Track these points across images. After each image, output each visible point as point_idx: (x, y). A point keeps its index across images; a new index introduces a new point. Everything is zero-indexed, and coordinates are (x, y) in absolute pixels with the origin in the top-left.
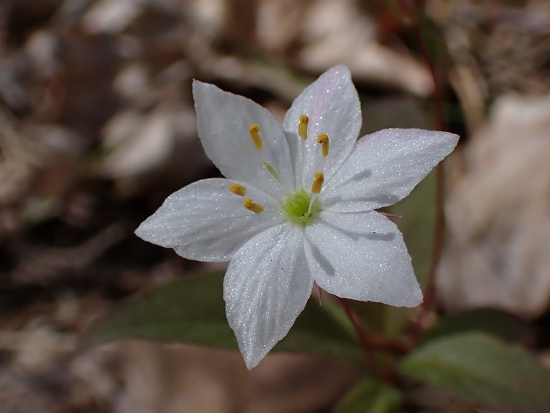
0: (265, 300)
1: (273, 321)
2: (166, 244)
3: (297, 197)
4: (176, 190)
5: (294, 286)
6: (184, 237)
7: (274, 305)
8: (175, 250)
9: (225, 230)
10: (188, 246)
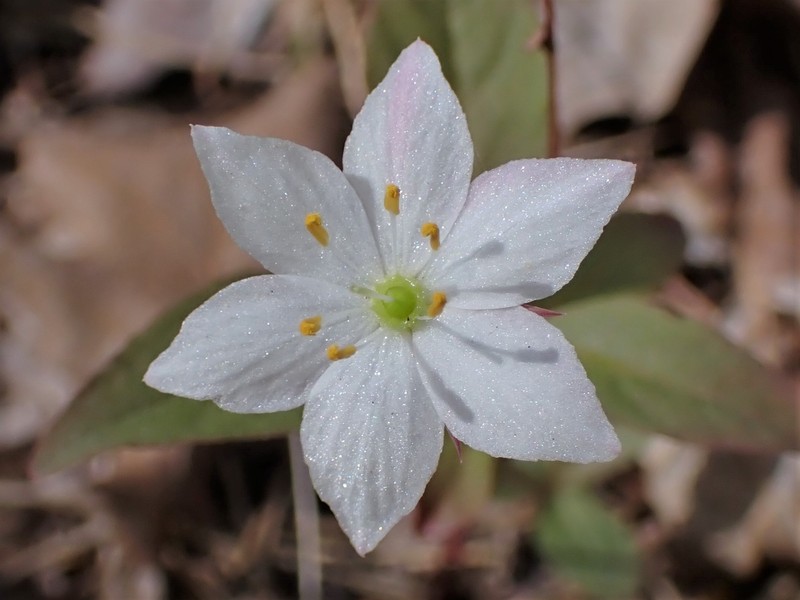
0: (374, 464)
1: (391, 491)
2: (198, 394)
3: (393, 289)
4: (198, 306)
5: (415, 438)
6: (226, 380)
7: (389, 468)
8: (215, 402)
9: (288, 360)
10: (235, 393)
